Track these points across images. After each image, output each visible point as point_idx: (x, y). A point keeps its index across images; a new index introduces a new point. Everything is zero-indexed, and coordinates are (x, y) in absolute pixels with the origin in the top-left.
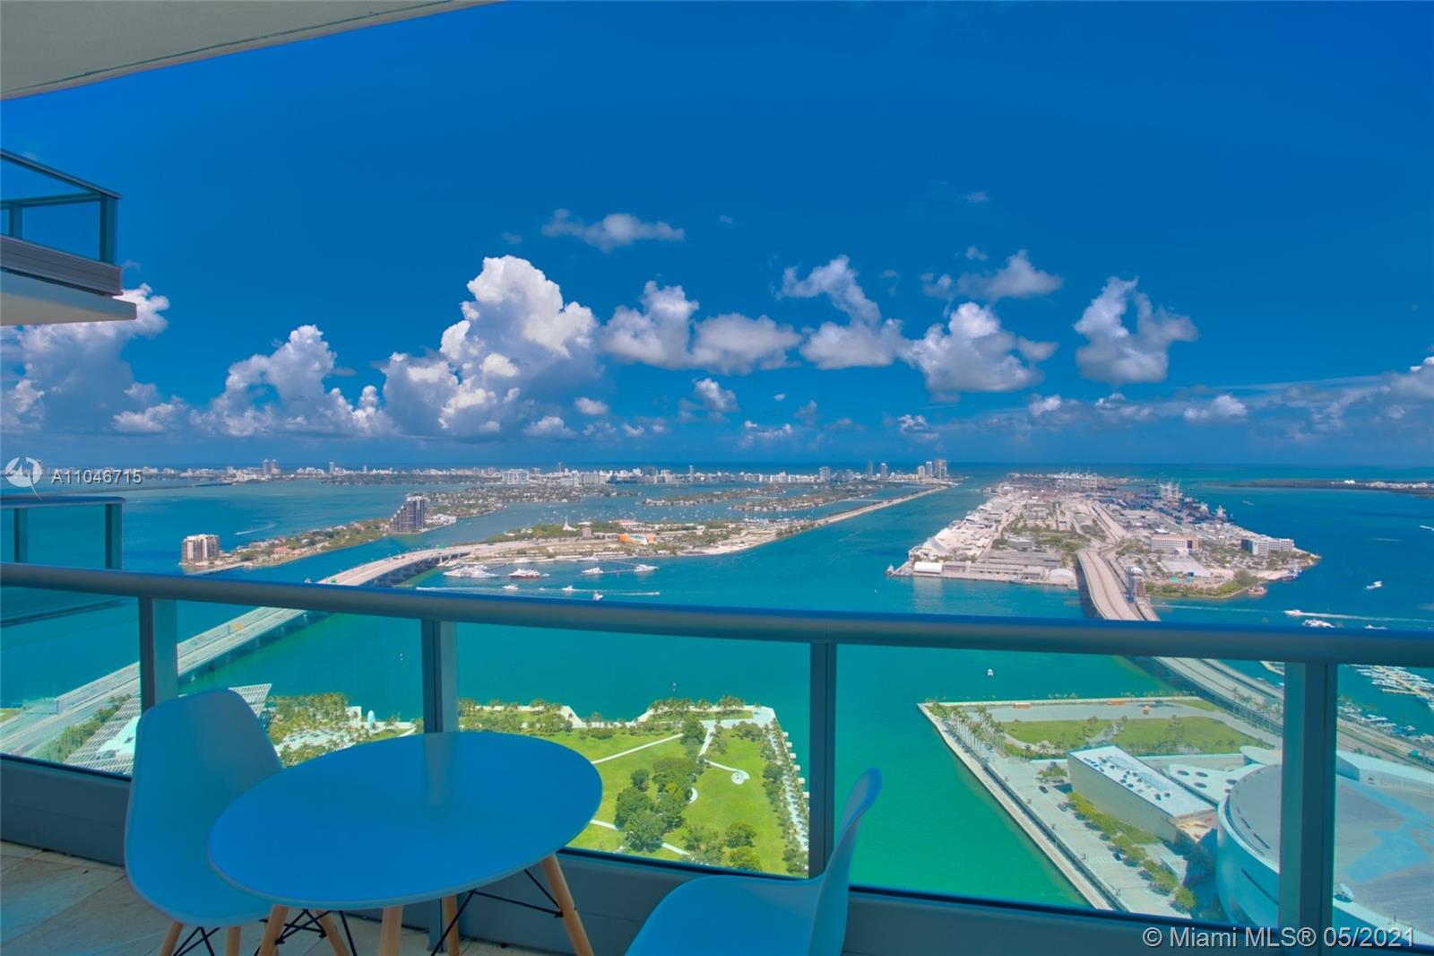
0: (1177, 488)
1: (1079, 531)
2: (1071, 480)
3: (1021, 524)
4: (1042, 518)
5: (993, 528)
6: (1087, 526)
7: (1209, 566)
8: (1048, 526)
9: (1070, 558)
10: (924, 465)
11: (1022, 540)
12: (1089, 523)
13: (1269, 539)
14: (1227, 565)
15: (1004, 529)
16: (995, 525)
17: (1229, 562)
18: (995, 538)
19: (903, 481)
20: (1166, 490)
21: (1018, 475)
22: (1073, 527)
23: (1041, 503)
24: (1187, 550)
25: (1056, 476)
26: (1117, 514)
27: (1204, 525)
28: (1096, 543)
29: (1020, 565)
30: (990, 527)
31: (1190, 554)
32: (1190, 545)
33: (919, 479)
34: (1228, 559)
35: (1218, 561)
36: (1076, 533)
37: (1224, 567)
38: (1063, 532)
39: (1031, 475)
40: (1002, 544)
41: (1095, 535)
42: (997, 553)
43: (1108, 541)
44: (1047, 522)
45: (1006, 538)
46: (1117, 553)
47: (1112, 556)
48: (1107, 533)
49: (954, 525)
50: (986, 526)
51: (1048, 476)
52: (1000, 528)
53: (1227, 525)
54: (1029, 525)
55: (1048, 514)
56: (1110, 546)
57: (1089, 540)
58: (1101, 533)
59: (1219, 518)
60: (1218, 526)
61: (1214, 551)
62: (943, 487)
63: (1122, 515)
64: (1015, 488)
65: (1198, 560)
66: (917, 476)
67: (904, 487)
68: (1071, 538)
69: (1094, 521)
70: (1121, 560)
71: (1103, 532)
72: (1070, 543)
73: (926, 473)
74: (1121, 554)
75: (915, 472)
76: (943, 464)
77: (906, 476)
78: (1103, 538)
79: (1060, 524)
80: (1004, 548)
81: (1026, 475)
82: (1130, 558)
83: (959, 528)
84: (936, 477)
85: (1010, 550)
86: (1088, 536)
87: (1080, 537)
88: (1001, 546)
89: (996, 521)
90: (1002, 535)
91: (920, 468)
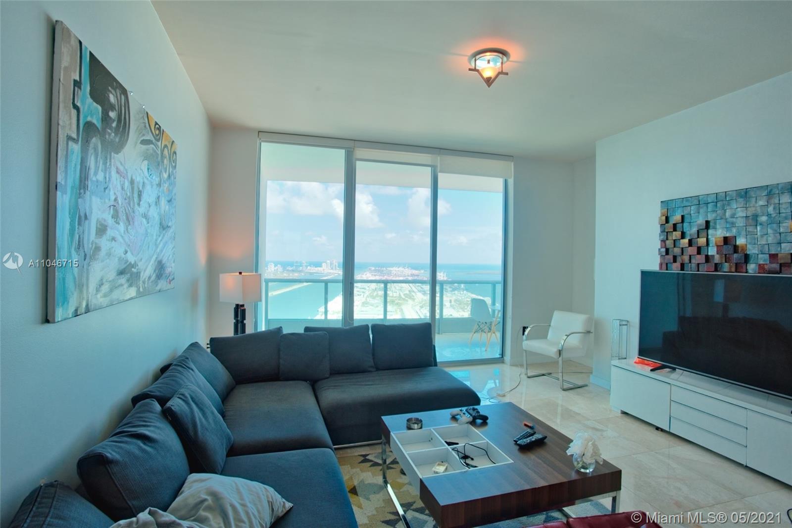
0: (445, 275)
1: (403, 297)
2: (398, 271)
3: (375, 294)
5: (362, 296)
6: (406, 294)
7: (458, 311)
9: (399, 310)
11: (376, 301)
12: (408, 292)
14: (466, 310)
16: (363, 294)
17: (466, 309)
18: (363, 301)
19: (314, 271)
20: (441, 276)
21: (373, 268)
22: (400, 294)
24: (449, 304)
25: (392, 269)
26: (420, 288)
27: (456, 292)
28: (410, 302)
29: (375, 314)
30: (360, 295)
31: (451, 306)
32: (451, 302)
33: (323, 270)
34: (466, 307)
35: (462, 309)
36: (401, 297)
37: (464, 311)
38: (395, 297)
39: (379, 269)
40: (366, 304)
41: (410, 298)
42: (364, 309)
43: (416, 301)
45: (368, 301)
46: (420, 307)
47: (417, 308)
48: (415, 297)
50: (358, 295)
52: (365, 296)
53: (465, 292)
54: (379, 294)
56: (417, 303)
57: (407, 301)
58: (412, 297)
59: (462, 289)
60: (462, 292)
61: (460, 304)
62: (336, 275)
63: (422, 288)
64: (372, 275)
65: (454, 308)
66: (322, 269)
67: (315, 274)
68: (399, 300)
69: (409, 291)
70: (421, 310)
71: (413, 296)
72: (399, 303)
73: (327, 267)
74: (422, 307)
75: (321, 266)
76: (336, 262)
77: (316, 269)
78: (414, 300)
79: (394, 293)
80: (367, 306)
81: (377, 268)
82: (426, 309)
84: (332, 269)
85: (370, 307)
86: (407, 299)
87: (404, 299)
88: (366, 305)
89: (363, 292)
90: (366, 299)
91: (323, 264)
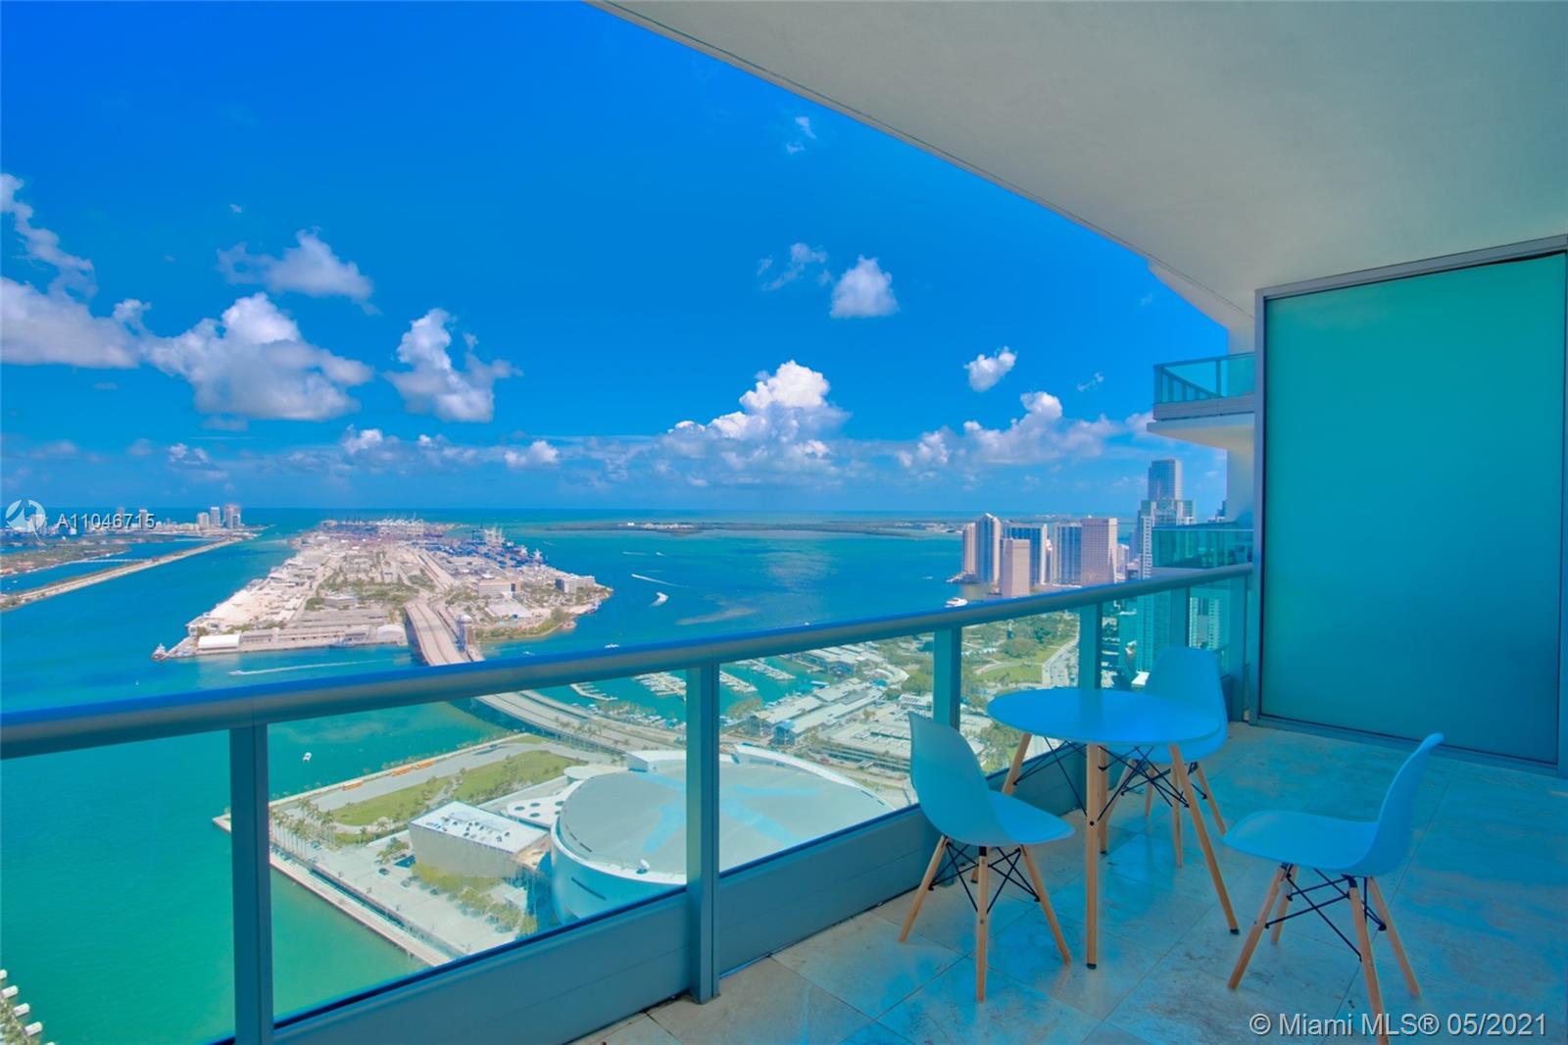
0: (500, 534)
1: (407, 582)
2: (396, 527)
3: (340, 579)
4: (365, 571)
5: (307, 586)
6: (415, 576)
7: (530, 607)
8: (372, 578)
9: (397, 612)
10: (208, 511)
11: (342, 597)
12: (417, 572)
13: (577, 577)
14: (545, 604)
15: (321, 586)
16: (308, 582)
17: (546, 601)
18: (309, 597)
19: (175, 532)
20: (490, 535)
21: (334, 523)
22: (399, 578)
23: (364, 553)
24: (511, 593)
25: (379, 523)
26: (444, 561)
27: (525, 568)
28: (424, 594)
29: (341, 625)
30: (302, 584)
31: (514, 596)
32: (513, 588)
33: (201, 529)
34: (546, 598)
35: (537, 601)
36: (403, 585)
37: (543, 607)
38: (389, 584)
39: (350, 523)
40: (318, 603)
41: (423, 585)
42: (312, 615)
43: (437, 590)
44: (370, 575)
45: (323, 596)
46: (447, 602)
47: (441, 606)
48: (436, 582)
49: (253, 585)
50: (297, 584)
51: (370, 523)
52: (315, 585)
53: (543, 567)
54: (350, 580)
55: (371, 566)
56: (439, 596)
57: (417, 591)
58: (429, 583)
59: (536, 561)
60: (537, 568)
61: (533, 592)
62: (237, 540)
63: (450, 562)
64: (332, 537)
65: (521, 602)
66: (197, 526)
67: (177, 540)
68: (398, 590)
69: (422, 571)
70: (450, 610)
71: (432, 581)
72: (398, 596)
73: (211, 522)
74: (450, 603)
75: (195, 521)
76: (236, 510)
77: (181, 526)
78: (432, 588)
79: (385, 576)
80: (320, 608)
81: (344, 523)
82: (459, 606)
83: (261, 589)
84: (225, 526)
85: (331, 610)
86: (416, 587)
87: (408, 588)
88: (317, 606)
89: (310, 577)
90: (318, 593)
91: (201, 515)
